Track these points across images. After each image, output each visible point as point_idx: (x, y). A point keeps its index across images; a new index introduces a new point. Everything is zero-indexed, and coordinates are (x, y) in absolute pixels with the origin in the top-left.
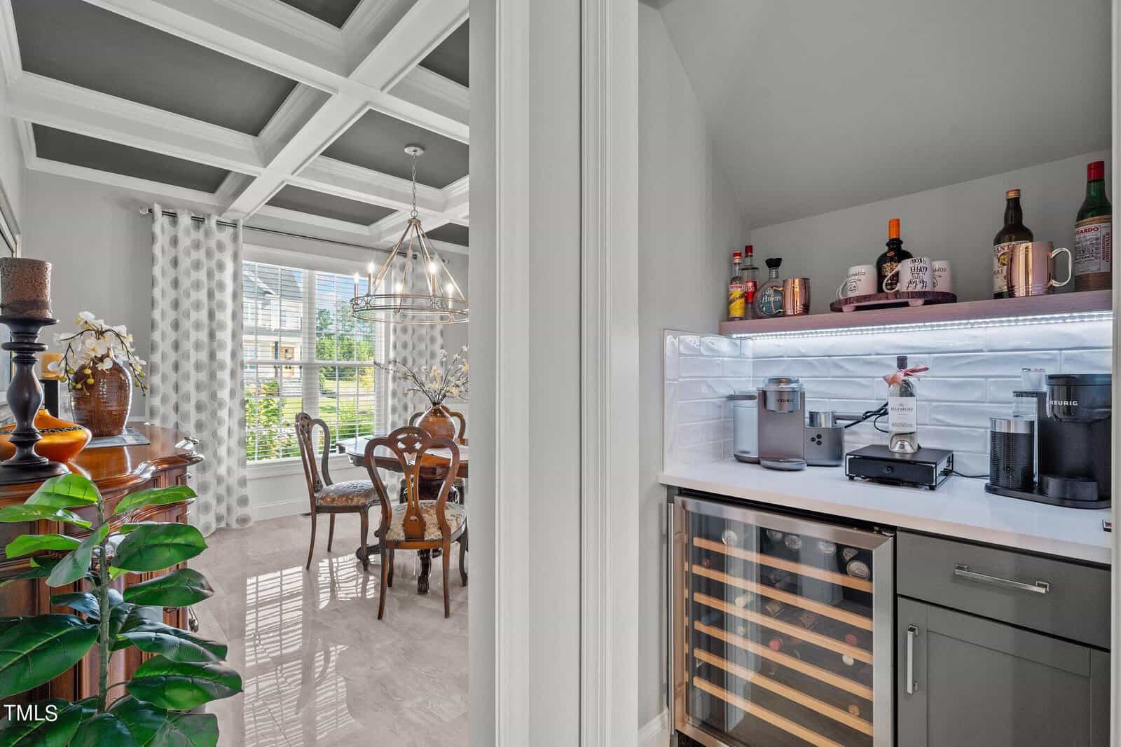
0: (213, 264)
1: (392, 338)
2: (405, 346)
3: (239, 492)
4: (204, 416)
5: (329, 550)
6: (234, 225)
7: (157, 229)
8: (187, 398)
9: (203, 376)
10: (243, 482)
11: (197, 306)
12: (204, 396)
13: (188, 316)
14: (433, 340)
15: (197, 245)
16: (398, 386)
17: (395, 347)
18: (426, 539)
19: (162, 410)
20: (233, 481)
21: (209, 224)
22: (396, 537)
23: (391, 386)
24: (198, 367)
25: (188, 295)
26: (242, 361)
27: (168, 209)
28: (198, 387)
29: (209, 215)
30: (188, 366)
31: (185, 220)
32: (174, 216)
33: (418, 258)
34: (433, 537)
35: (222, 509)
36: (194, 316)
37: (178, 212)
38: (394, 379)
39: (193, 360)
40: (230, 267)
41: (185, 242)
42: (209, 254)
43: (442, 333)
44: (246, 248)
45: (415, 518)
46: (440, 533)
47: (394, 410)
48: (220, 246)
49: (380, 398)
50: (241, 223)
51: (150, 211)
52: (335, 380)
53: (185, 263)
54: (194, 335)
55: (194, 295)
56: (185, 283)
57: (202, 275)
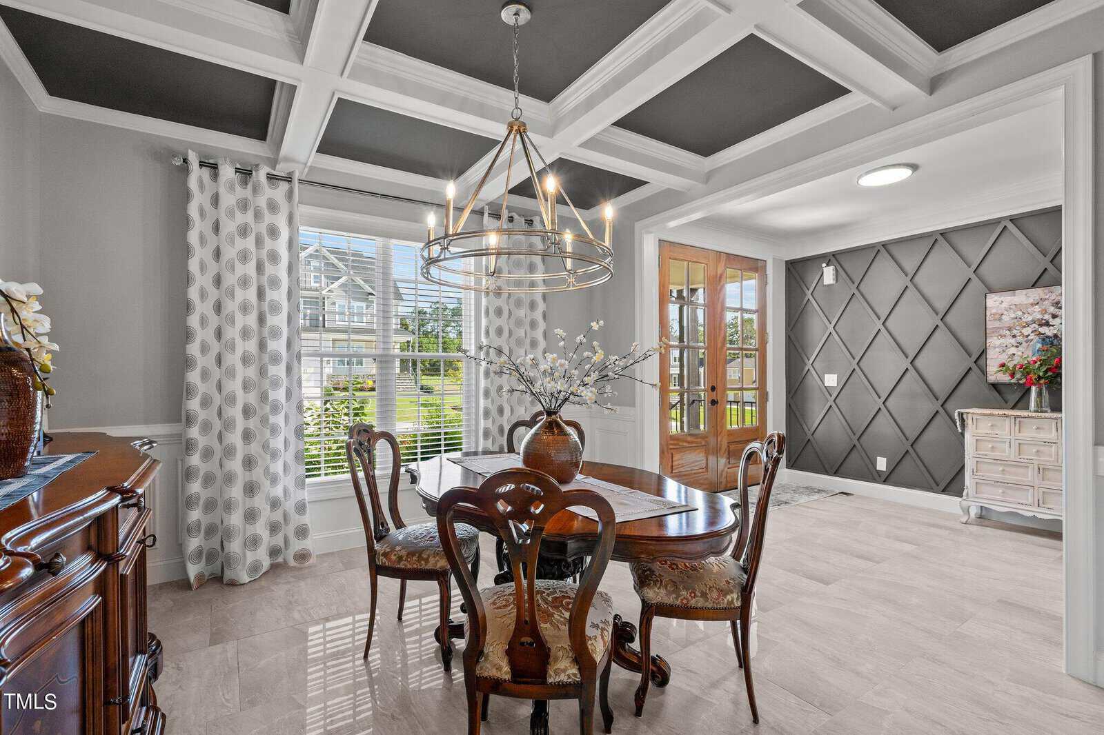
0: (263, 228)
1: (484, 322)
2: (499, 332)
3: (296, 520)
4: (253, 423)
5: (400, 618)
6: (289, 179)
7: (193, 183)
8: (232, 400)
9: (251, 372)
10: (301, 508)
11: (244, 282)
12: (252, 398)
13: (233, 295)
14: (533, 325)
15: (244, 205)
16: (492, 383)
17: (487, 333)
18: (550, 680)
19: (202, 415)
20: (289, 505)
21: (257, 177)
22: (493, 673)
23: (483, 383)
24: (246, 360)
25: (232, 268)
26: (299, 352)
27: (208, 159)
28: (246, 386)
29: (257, 166)
30: (233, 359)
31: (227, 172)
32: (214, 167)
33: (515, 221)
34: (563, 678)
35: (279, 540)
36: (240, 295)
37: (220, 162)
38: (487, 374)
39: (239, 351)
40: (284, 234)
41: (227, 200)
42: (258, 215)
43: (544, 316)
44: (303, 210)
45: (529, 640)
46: (575, 671)
47: (487, 414)
48: (273, 207)
49: (470, 397)
50: (296, 176)
51: (185, 161)
52: (439, 375)
53: (229, 227)
54: (240, 320)
55: (240, 269)
56: (229, 253)
57: (250, 243)
